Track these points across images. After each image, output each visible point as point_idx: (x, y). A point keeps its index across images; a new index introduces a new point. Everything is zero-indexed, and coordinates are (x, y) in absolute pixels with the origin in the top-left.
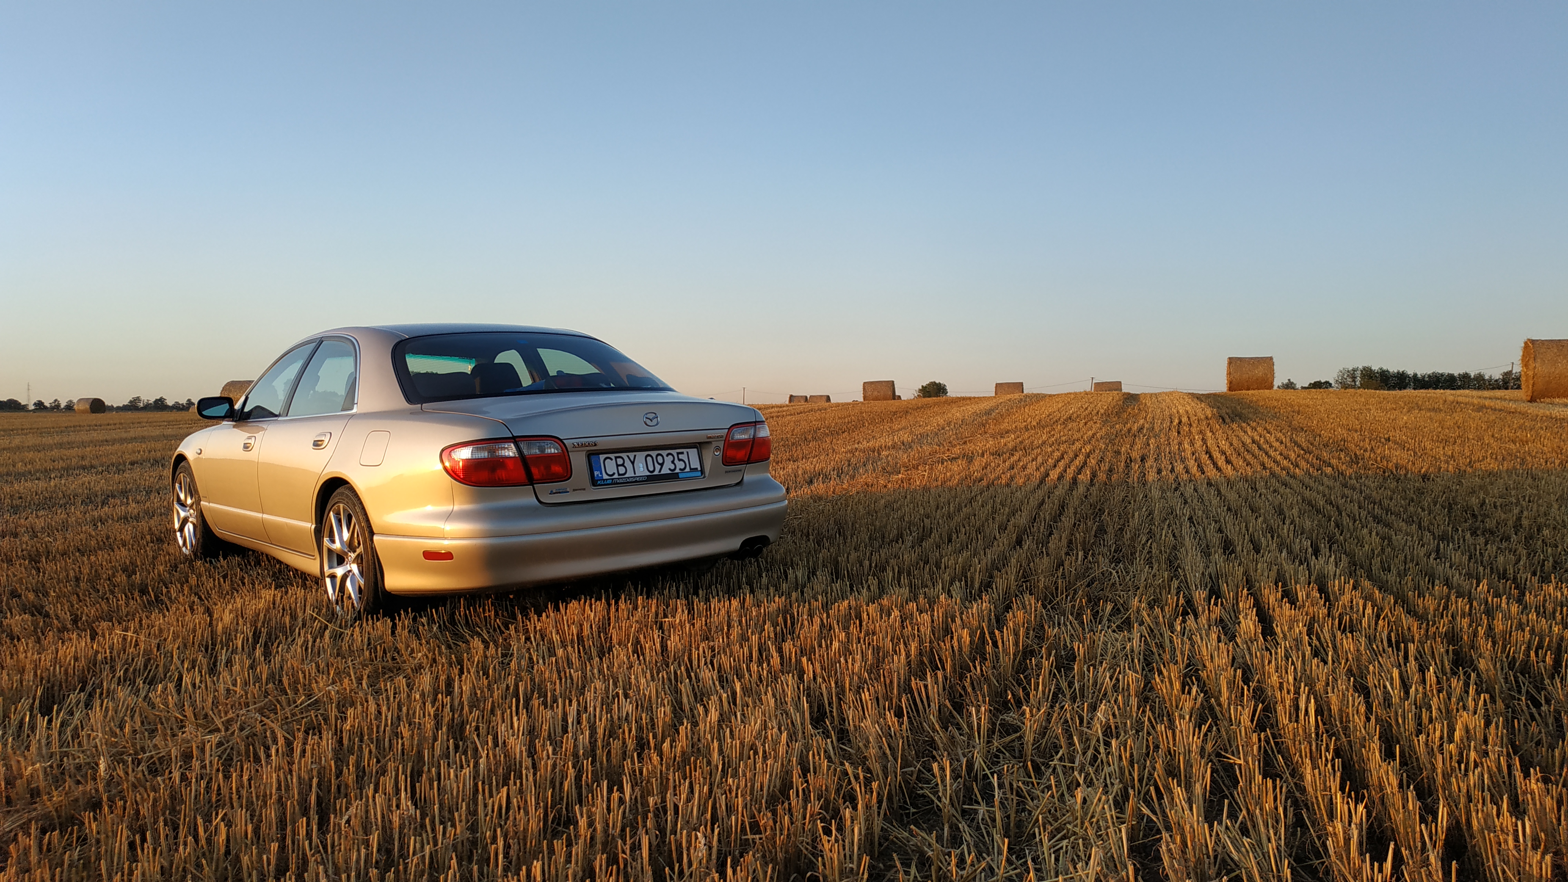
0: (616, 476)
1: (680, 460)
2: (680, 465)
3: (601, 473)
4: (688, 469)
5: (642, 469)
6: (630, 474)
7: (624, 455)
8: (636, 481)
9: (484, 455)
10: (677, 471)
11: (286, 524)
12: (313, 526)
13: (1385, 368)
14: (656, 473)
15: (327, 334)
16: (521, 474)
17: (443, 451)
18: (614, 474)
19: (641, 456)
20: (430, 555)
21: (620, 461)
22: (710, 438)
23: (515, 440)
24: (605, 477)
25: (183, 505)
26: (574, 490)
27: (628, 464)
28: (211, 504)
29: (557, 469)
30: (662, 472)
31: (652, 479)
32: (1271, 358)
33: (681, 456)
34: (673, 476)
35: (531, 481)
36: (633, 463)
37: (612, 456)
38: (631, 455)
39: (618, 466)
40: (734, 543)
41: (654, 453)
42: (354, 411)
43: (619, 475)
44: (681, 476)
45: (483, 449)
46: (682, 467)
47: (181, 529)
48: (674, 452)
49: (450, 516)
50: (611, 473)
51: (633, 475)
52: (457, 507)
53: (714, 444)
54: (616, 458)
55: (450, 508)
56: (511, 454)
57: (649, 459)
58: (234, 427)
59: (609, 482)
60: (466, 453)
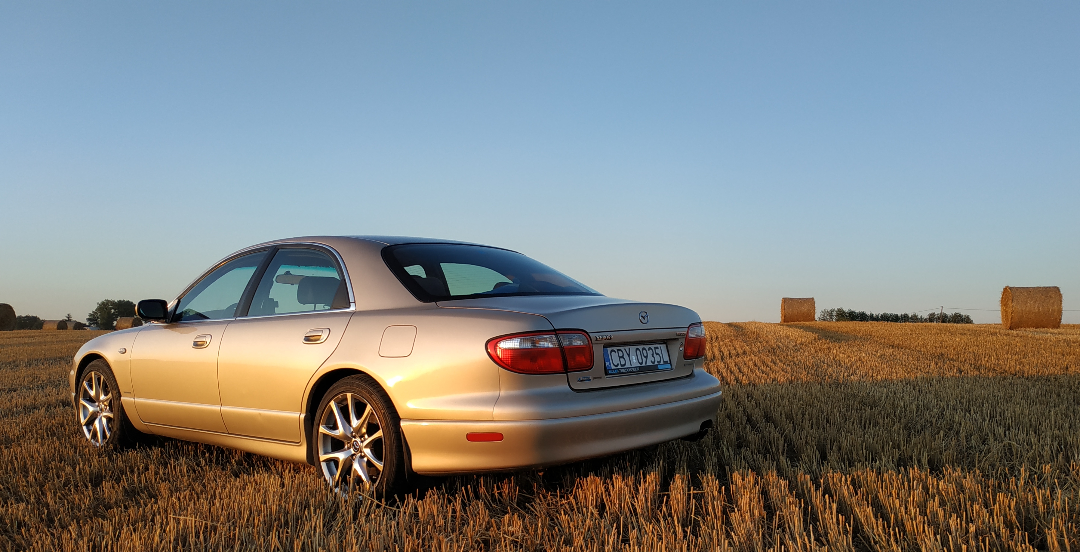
0: (619, 367)
1: (657, 354)
2: (657, 358)
3: (610, 365)
4: (662, 362)
5: (635, 361)
6: (628, 365)
7: (622, 348)
8: (633, 372)
9: (528, 345)
10: (656, 363)
11: (260, 414)
12: (303, 416)
13: (852, 310)
14: (644, 364)
15: (284, 243)
16: (557, 363)
17: (488, 342)
18: (618, 364)
19: (633, 348)
20: (472, 437)
21: (621, 355)
22: (678, 335)
23: (555, 332)
24: (613, 367)
25: (91, 400)
26: (595, 378)
27: (626, 356)
28: (137, 400)
29: (581, 359)
30: (647, 364)
31: (643, 370)
32: (813, 299)
33: (658, 351)
34: (653, 368)
35: (566, 370)
36: (629, 355)
37: (615, 349)
38: (627, 348)
39: (620, 357)
40: (695, 427)
41: (640, 347)
42: (352, 308)
43: (622, 365)
44: (660, 367)
45: (528, 340)
46: (659, 360)
47: (90, 423)
48: (652, 347)
49: (497, 401)
50: (616, 364)
51: (630, 366)
52: (503, 393)
53: (680, 340)
54: (618, 350)
55: (497, 393)
56: (550, 345)
57: (638, 351)
58: (166, 327)
59: (616, 371)
60: (513, 344)
